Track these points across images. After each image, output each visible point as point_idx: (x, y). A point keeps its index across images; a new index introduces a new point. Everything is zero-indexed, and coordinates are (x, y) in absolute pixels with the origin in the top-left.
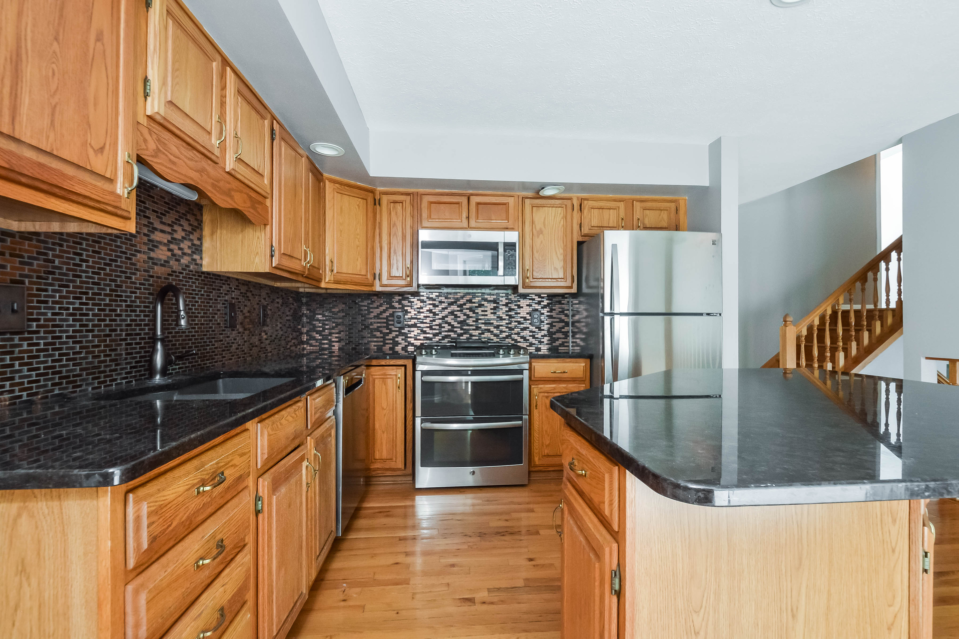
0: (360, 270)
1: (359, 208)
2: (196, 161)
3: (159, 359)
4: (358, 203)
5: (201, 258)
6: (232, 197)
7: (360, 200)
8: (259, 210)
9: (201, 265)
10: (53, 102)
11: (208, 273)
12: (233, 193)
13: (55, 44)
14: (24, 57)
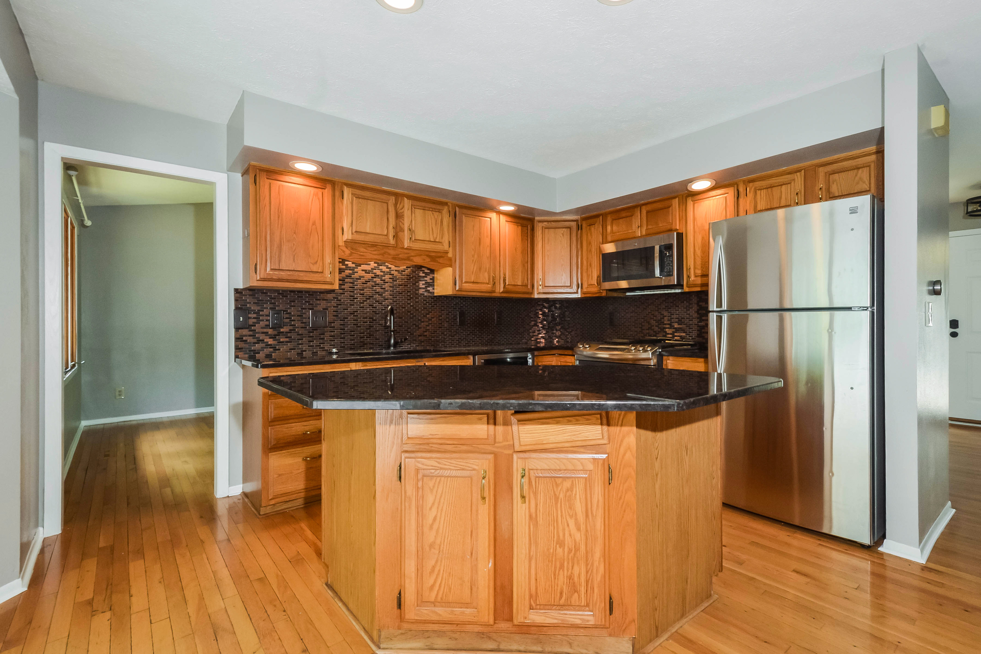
0: (565, 283)
1: (563, 236)
2: (379, 251)
3: (392, 341)
4: (562, 232)
5: (433, 289)
6: (412, 260)
7: (564, 229)
8: (441, 262)
9: (434, 292)
10: (294, 254)
11: (440, 296)
12: (411, 258)
13: (294, 235)
14: (283, 244)
